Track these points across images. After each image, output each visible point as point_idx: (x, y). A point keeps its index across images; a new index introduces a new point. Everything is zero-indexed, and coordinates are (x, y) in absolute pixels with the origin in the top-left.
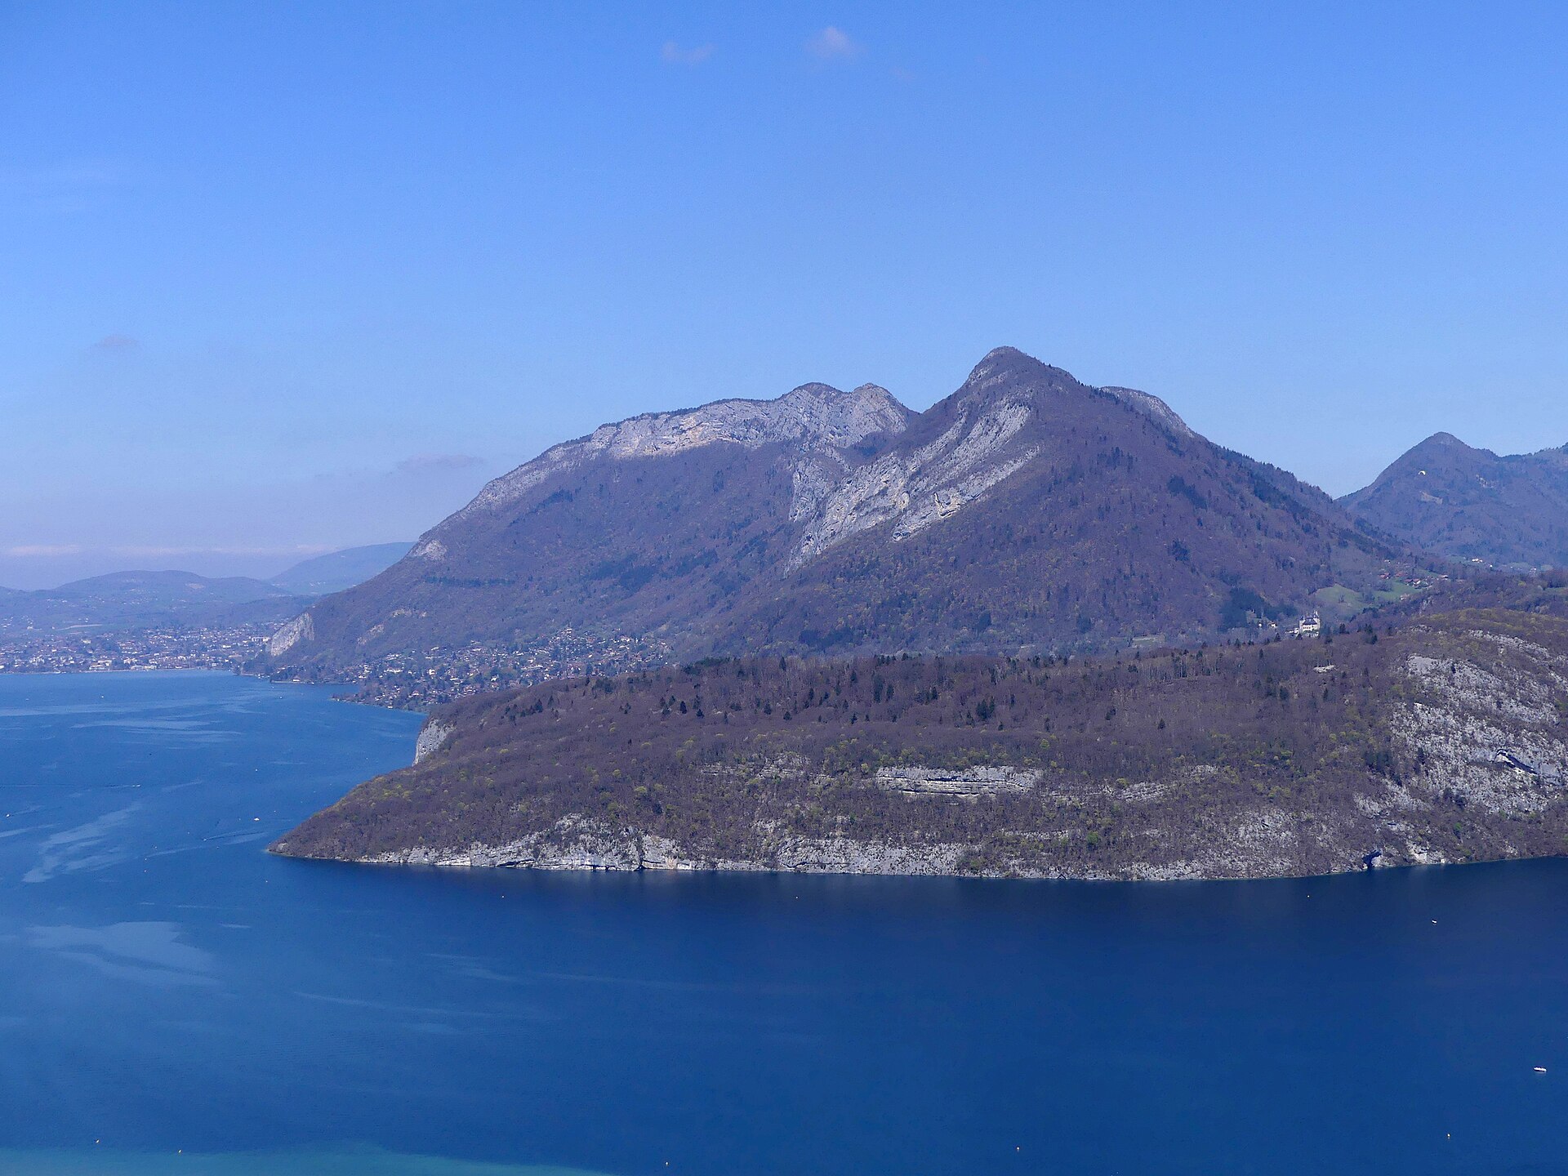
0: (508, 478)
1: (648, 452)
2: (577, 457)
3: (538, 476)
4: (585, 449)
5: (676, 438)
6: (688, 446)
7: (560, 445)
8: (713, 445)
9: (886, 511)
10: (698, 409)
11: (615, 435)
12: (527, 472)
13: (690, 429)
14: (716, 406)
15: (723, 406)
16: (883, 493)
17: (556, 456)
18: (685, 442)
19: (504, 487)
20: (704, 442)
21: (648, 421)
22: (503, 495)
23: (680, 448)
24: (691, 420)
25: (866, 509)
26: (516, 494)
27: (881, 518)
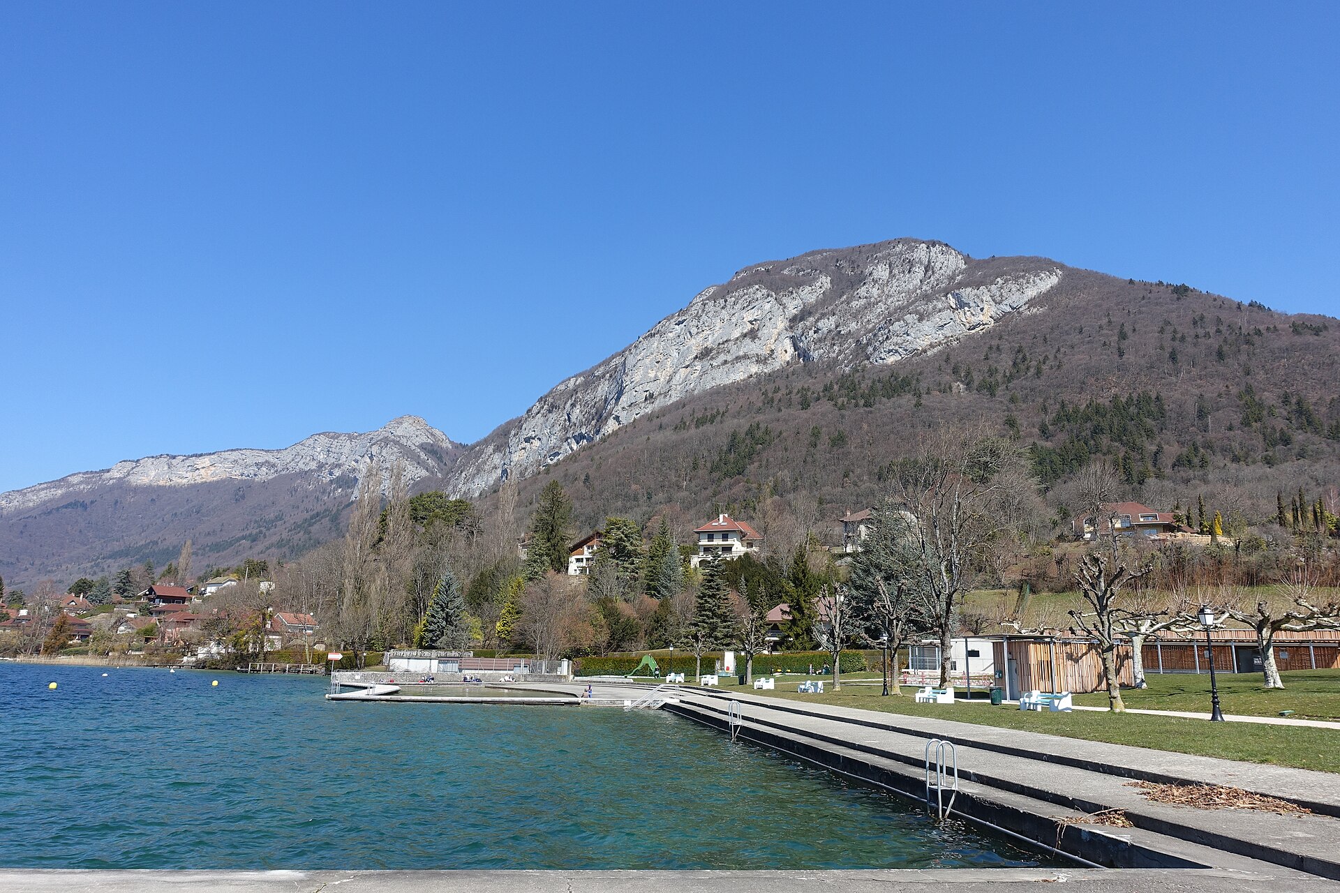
0: (25, 491)
1: (161, 483)
2: (95, 482)
3: (54, 493)
4: (103, 477)
5: (188, 475)
6: (199, 481)
7: (80, 473)
8: (223, 481)
9: (761, 360)
10: (213, 454)
11: (133, 468)
12: (46, 488)
13: (203, 468)
14: (229, 453)
15: (234, 453)
16: (752, 335)
17: (75, 480)
18: (197, 478)
19: (20, 498)
20: (215, 479)
21: (166, 459)
22: (17, 504)
23: (193, 482)
24: (206, 461)
25: (722, 358)
26: (31, 504)
27: (754, 369)
